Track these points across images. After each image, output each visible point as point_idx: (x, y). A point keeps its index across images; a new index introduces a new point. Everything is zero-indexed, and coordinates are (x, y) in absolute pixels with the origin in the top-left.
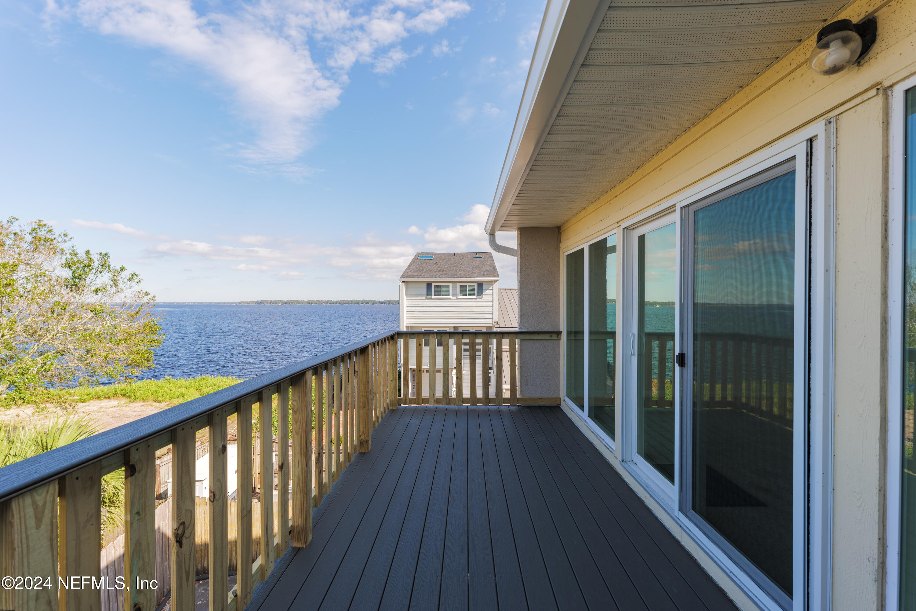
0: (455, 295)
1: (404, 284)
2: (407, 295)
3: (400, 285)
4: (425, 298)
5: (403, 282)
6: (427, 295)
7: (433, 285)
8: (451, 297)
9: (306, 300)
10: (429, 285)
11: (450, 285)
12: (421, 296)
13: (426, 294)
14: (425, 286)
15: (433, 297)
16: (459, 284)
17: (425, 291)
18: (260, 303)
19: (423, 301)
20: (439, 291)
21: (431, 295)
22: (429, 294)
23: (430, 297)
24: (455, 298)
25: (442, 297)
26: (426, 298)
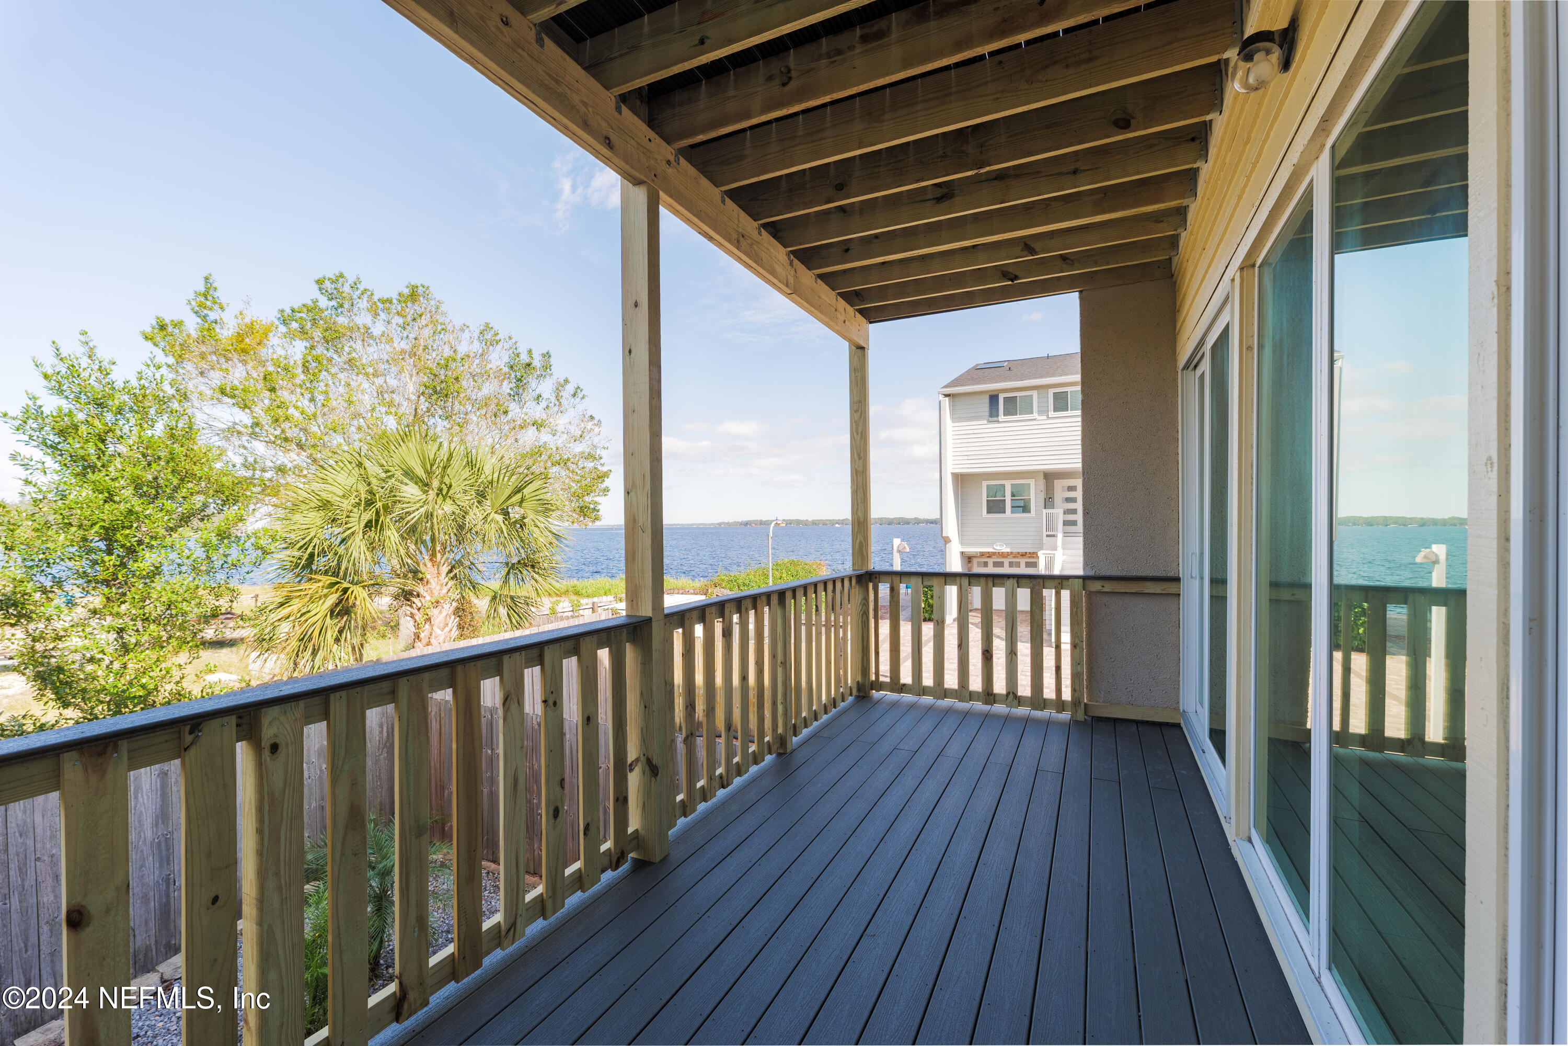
0: (1043, 411)
1: (947, 399)
2: (954, 419)
3: (940, 402)
4: (985, 422)
5: (946, 396)
6: (991, 415)
7: (1001, 397)
8: (1035, 415)
9: (810, 520)
10: (993, 398)
11: (1035, 394)
12: (980, 418)
13: (987, 414)
14: (986, 401)
15: (1002, 418)
16: (1051, 392)
17: (987, 409)
18: (746, 524)
19: (982, 427)
20: (1012, 407)
21: (997, 416)
22: (993, 412)
23: (995, 419)
24: (1045, 417)
25: (1018, 417)
26: (989, 422)
